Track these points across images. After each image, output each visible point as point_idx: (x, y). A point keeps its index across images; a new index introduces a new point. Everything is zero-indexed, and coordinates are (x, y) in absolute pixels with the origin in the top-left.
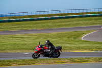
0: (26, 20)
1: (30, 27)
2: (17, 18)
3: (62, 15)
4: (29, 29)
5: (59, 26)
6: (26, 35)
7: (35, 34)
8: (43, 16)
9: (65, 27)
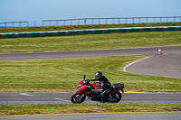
0: (25, 36)
1: (32, 48)
2: (8, 31)
3: (89, 27)
4: (30, 51)
5: (83, 46)
6: (24, 62)
7: (40, 60)
8: (55, 28)
9: (94, 49)
